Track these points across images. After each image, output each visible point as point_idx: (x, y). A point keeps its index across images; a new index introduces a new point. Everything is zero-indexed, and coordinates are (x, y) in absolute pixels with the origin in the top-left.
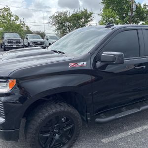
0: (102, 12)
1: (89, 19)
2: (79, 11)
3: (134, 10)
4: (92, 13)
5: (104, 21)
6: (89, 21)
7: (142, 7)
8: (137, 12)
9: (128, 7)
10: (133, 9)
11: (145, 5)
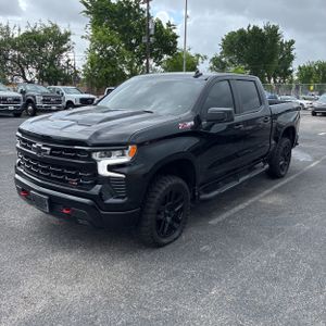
0: (90, 32)
1: (65, 46)
2: (39, 26)
3: (152, 32)
4: (69, 34)
5: (97, 52)
6: (65, 50)
7: (165, 27)
8: (157, 38)
9: (139, 25)
10: (149, 30)
11: (169, 25)
